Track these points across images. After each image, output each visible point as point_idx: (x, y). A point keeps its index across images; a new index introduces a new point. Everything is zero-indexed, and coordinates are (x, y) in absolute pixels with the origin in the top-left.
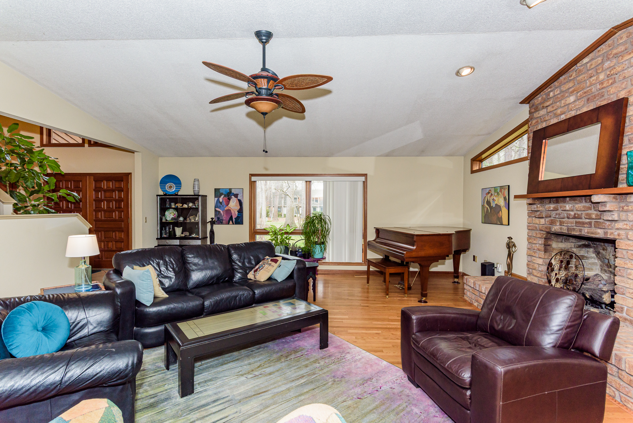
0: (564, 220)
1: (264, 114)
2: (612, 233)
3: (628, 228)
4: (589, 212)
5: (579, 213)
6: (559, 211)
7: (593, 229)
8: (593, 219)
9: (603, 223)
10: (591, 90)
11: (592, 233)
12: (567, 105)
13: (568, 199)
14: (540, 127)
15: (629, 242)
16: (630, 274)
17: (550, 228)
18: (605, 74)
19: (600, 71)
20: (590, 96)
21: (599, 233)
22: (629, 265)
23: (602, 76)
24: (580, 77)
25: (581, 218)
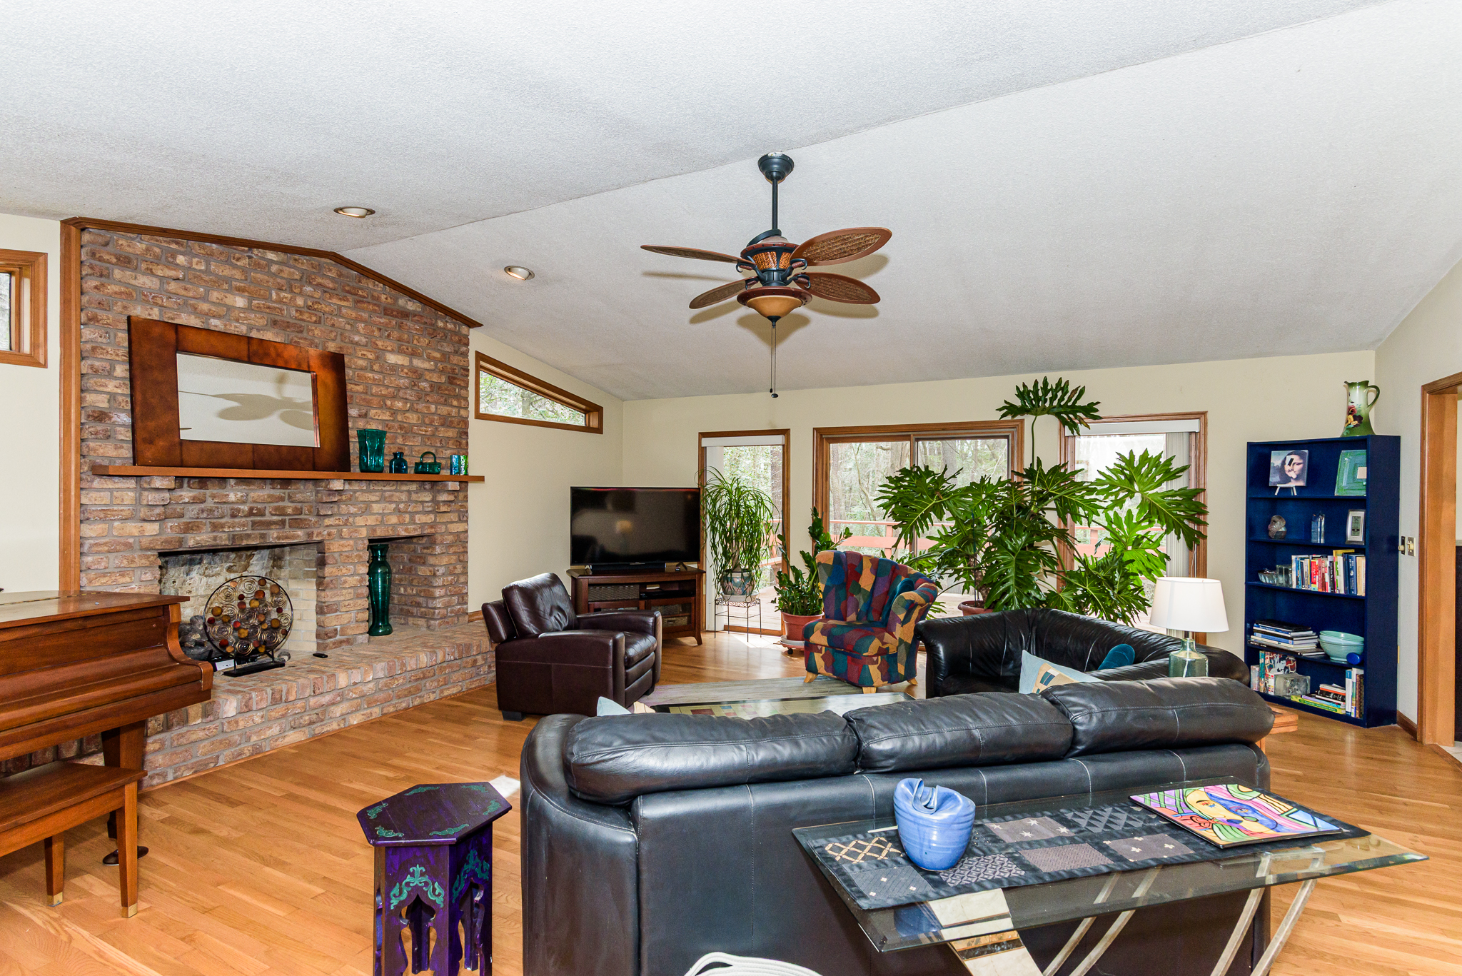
0: (223, 521)
1: (774, 319)
2: (319, 534)
3: (341, 523)
4: (281, 504)
5: (259, 506)
6: (210, 503)
7: (287, 531)
8: (289, 515)
9: (305, 520)
10: (281, 310)
11: (287, 538)
12: (225, 305)
13: (232, 482)
14: (139, 311)
15: (342, 542)
16: (345, 582)
17: (181, 541)
18: (305, 302)
19: (297, 291)
20: (278, 318)
21: (298, 536)
22: (344, 571)
23: (300, 302)
24: (259, 276)
25: (263, 515)
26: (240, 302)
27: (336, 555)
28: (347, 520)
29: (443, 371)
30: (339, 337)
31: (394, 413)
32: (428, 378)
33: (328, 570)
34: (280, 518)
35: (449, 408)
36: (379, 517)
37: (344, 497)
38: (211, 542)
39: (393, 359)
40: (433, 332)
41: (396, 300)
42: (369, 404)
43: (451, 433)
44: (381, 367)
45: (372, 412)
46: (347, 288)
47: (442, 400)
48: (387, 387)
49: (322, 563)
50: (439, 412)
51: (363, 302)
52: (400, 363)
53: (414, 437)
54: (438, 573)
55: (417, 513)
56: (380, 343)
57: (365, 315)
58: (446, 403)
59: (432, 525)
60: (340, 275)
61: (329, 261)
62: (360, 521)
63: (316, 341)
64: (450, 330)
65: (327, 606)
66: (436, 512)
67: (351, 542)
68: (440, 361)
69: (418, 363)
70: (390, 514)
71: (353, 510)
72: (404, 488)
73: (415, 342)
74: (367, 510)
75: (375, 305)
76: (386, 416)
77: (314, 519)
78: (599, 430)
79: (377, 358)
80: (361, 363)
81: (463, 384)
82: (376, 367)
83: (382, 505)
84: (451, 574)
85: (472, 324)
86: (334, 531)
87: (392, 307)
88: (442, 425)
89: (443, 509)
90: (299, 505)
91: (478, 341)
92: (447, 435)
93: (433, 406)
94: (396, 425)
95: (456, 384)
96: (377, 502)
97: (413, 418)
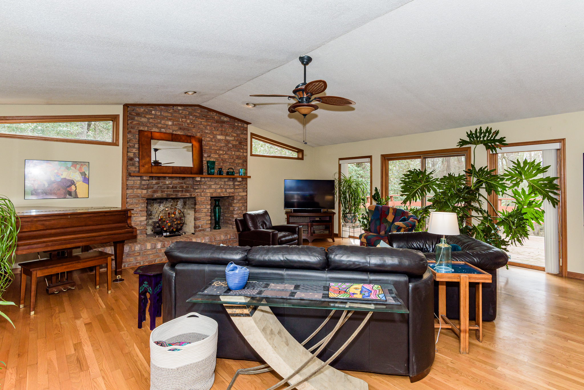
0: (164, 190)
1: (305, 115)
2: (194, 195)
3: (201, 191)
4: (182, 185)
5: (175, 185)
6: (161, 184)
7: (184, 193)
8: (185, 188)
9: (190, 190)
10: (183, 124)
11: (184, 195)
12: (166, 124)
13: (167, 178)
14: (141, 128)
15: (202, 197)
16: (202, 211)
17: (152, 195)
18: (190, 121)
19: (188, 118)
20: (181, 127)
21: (187, 195)
22: (202, 207)
23: (188, 121)
24: (176, 114)
25: (177, 188)
26: (170, 123)
27: (200, 202)
28: (203, 190)
29: (237, 140)
30: (201, 132)
31: (219, 155)
32: (232, 143)
33: (197, 207)
34: (182, 189)
35: (239, 153)
36: (214, 190)
37: (202, 183)
38: (161, 196)
39: (219, 137)
40: (233, 127)
41: (220, 118)
42: (211, 152)
43: (240, 161)
44: (215, 140)
45: (212, 155)
46: (204, 115)
47: (237, 150)
48: (217, 146)
49: (195, 204)
50: (236, 154)
51: (209, 119)
52: (222, 138)
53: (226, 163)
54: (235, 209)
55: (228, 188)
56: (215, 132)
57: (210, 124)
58: (238, 151)
59: (233, 193)
60: (201, 111)
61: (197, 107)
62: (208, 191)
63: (194, 133)
64: (240, 126)
65: (197, 218)
66: (234, 188)
67: (205, 198)
68: (236, 137)
69: (228, 138)
70: (217, 189)
71: (205, 187)
72: (223, 180)
73: (227, 131)
74: (210, 187)
75: (213, 120)
76: (217, 156)
77: (192, 190)
78: (302, 159)
79: (214, 137)
80: (208, 139)
81: (245, 144)
82: (213, 140)
83: (216, 186)
84: (240, 210)
85: (248, 123)
86: (199, 194)
87: (220, 120)
88: (237, 159)
89: (236, 187)
90: (188, 185)
91: (251, 129)
92: (239, 162)
93: (234, 152)
94: (220, 159)
95: (242, 144)
96: (213, 185)
97: (226, 157)
